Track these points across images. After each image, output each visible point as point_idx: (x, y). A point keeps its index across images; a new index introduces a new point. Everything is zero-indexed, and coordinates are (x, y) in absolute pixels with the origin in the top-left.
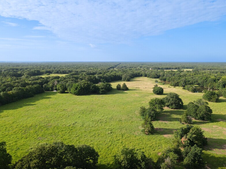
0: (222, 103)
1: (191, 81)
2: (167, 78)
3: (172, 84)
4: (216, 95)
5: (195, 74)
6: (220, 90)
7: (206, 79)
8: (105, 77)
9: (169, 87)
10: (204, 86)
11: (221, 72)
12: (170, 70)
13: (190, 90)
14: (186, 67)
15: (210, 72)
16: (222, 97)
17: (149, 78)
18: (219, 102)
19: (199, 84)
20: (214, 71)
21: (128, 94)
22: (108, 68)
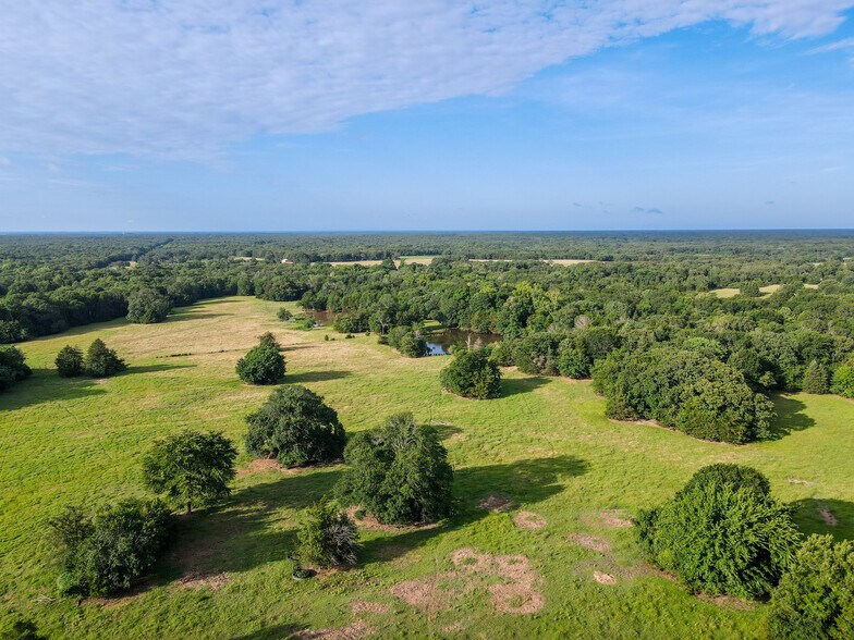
0: (511, 397)
1: (412, 309)
2: (330, 297)
3: (343, 325)
4: (487, 368)
5: (432, 279)
6: (508, 342)
7: (464, 298)
8: (30, 308)
9: (327, 339)
10: (460, 323)
11: (519, 267)
12: (353, 263)
13: (405, 348)
14: (415, 247)
15: (486, 266)
16: (515, 368)
17: (261, 301)
18: (500, 397)
19: (441, 318)
20: (499, 263)
21: (106, 397)
22: (94, 260)
